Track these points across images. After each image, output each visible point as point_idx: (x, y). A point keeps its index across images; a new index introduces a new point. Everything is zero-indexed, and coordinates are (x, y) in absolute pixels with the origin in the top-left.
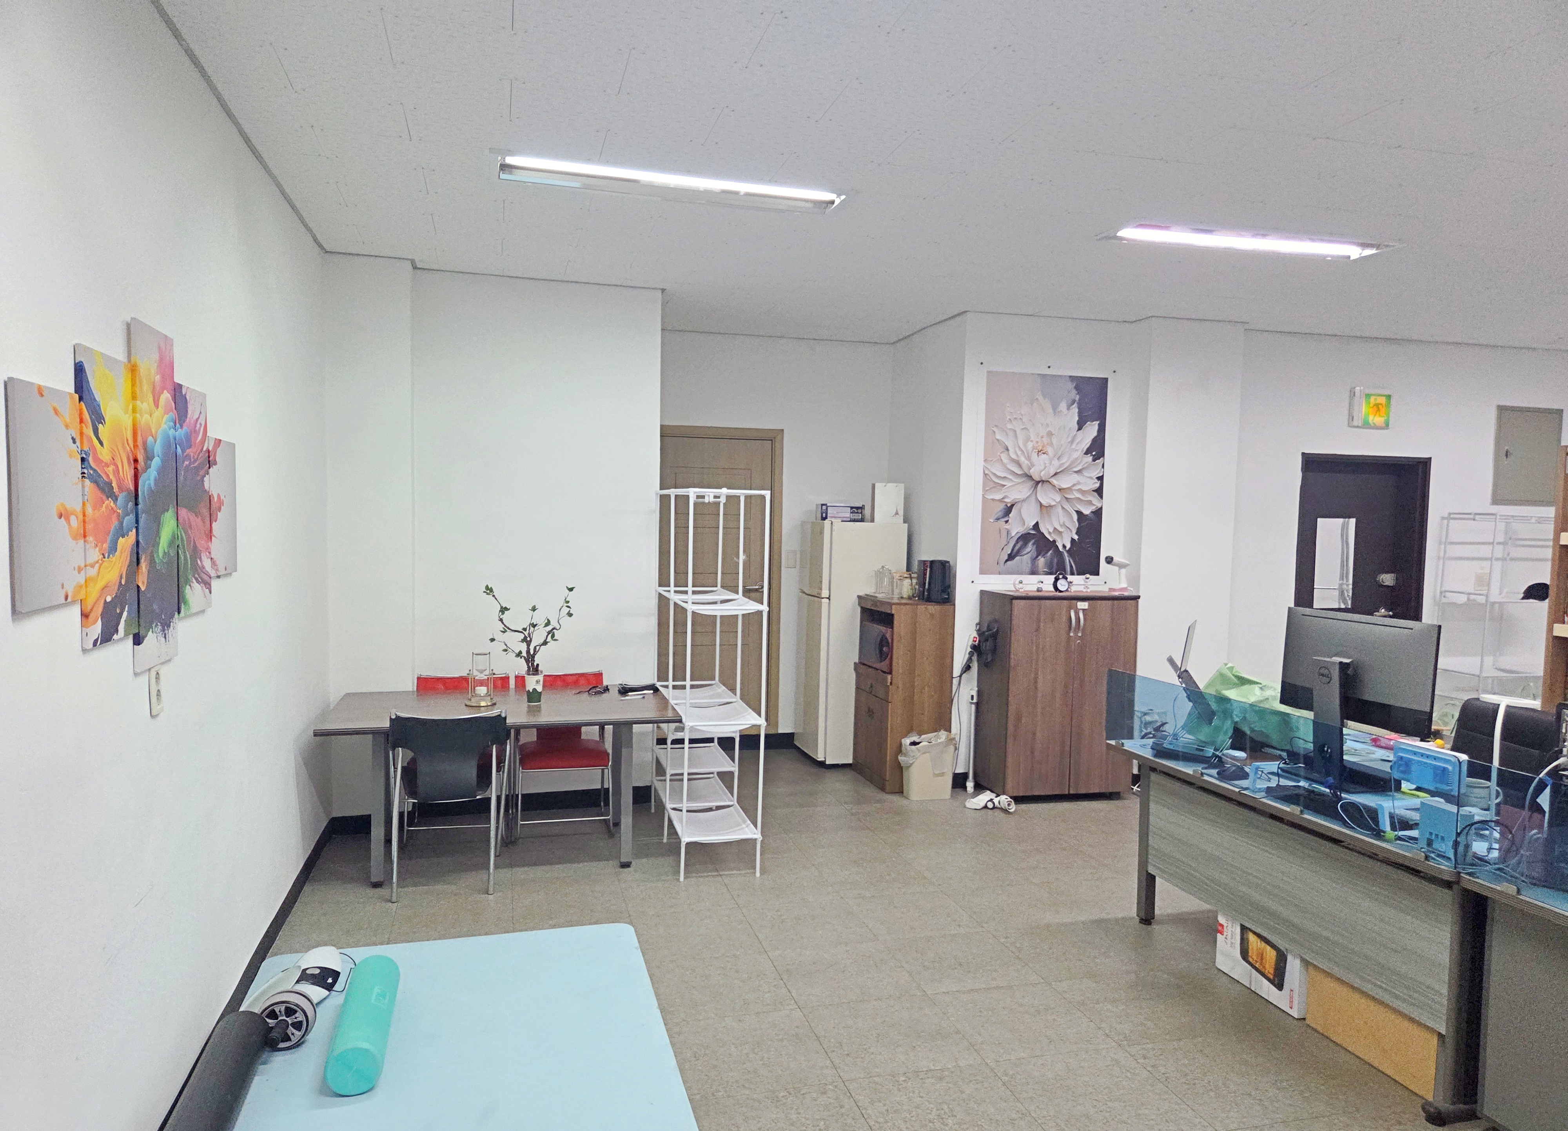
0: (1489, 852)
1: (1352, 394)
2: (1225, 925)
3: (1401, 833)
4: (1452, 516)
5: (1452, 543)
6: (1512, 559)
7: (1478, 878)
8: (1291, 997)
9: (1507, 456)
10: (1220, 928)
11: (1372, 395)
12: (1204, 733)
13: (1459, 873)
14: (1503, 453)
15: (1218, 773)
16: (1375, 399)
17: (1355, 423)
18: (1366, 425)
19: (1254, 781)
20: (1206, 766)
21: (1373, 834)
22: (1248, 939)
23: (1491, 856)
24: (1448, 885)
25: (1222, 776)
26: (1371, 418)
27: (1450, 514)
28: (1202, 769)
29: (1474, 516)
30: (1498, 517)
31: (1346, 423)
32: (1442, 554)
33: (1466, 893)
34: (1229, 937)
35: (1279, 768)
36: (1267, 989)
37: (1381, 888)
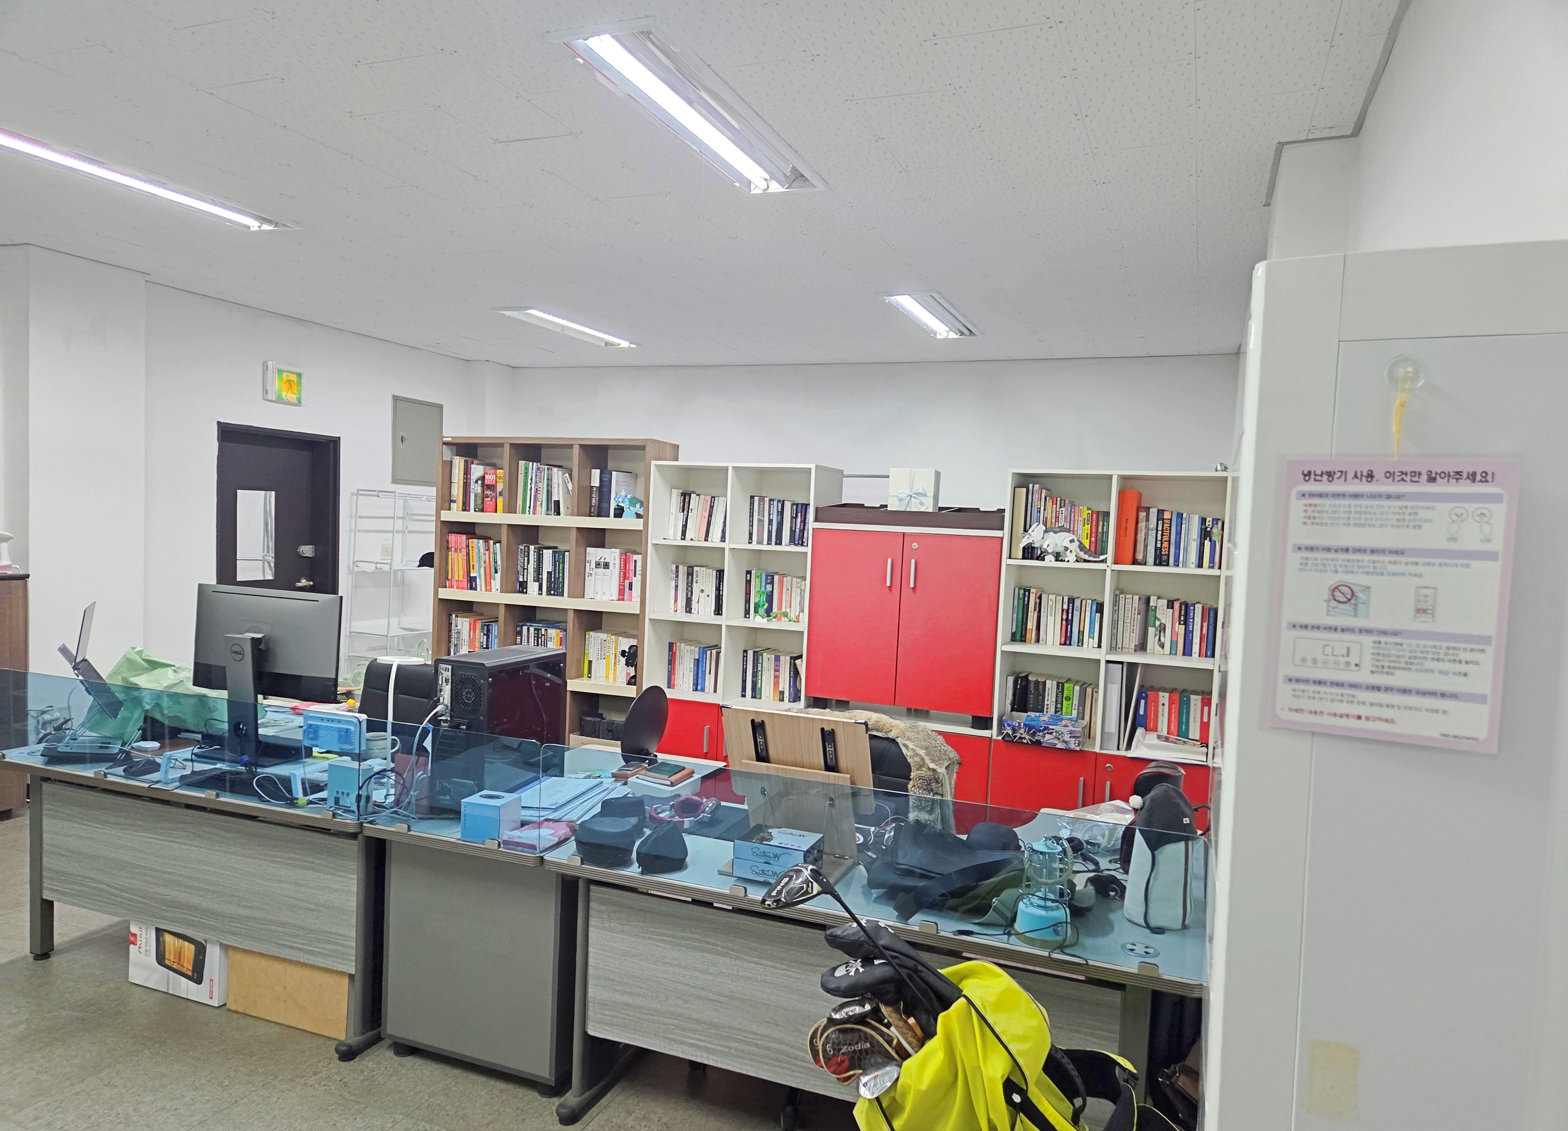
0: (386, 799)
1: (265, 368)
2: (138, 933)
3: (312, 797)
4: (360, 492)
5: (361, 517)
6: (410, 532)
7: (377, 824)
8: (211, 987)
9: (402, 441)
10: (132, 939)
11: (285, 371)
12: (110, 728)
13: (362, 823)
14: (399, 439)
15: (124, 771)
16: (287, 376)
17: (269, 397)
18: (280, 400)
19: (166, 772)
20: (111, 764)
21: (287, 804)
22: (164, 942)
23: (388, 801)
24: (354, 836)
25: (130, 773)
26: (284, 394)
27: (358, 490)
28: (106, 769)
29: (377, 494)
30: (397, 495)
31: (261, 396)
32: (353, 528)
33: (369, 839)
34: (143, 946)
35: (193, 754)
36: (186, 988)
37: (295, 853)
